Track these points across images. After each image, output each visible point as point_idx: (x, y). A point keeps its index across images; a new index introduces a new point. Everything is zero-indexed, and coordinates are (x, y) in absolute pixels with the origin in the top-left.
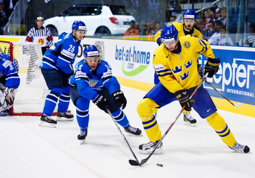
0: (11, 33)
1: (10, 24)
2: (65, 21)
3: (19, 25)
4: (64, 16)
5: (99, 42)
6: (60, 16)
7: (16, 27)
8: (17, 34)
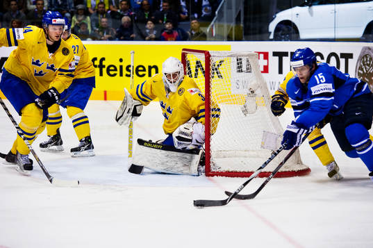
0: (220, 38)
1: (217, 23)
2: (311, 13)
3: (233, 25)
4: (310, 6)
5: (369, 48)
6: (302, 5)
7: (228, 27)
8: (229, 39)
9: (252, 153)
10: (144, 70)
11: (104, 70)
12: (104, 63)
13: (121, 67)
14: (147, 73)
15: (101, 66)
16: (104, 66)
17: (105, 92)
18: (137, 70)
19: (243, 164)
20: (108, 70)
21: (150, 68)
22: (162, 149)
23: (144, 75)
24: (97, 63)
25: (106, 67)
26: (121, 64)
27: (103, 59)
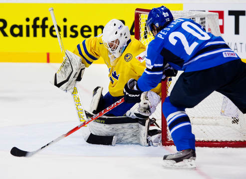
9: (211, 121)
10: (90, 30)
11: (47, 31)
12: (47, 23)
13: (65, 27)
14: (92, 33)
15: (44, 27)
16: (47, 27)
17: (48, 55)
18: (82, 31)
19: (202, 132)
20: (52, 31)
21: (96, 28)
22: (105, 123)
23: (89, 36)
24: (39, 23)
25: (49, 27)
26: (65, 24)
27: (46, 19)
